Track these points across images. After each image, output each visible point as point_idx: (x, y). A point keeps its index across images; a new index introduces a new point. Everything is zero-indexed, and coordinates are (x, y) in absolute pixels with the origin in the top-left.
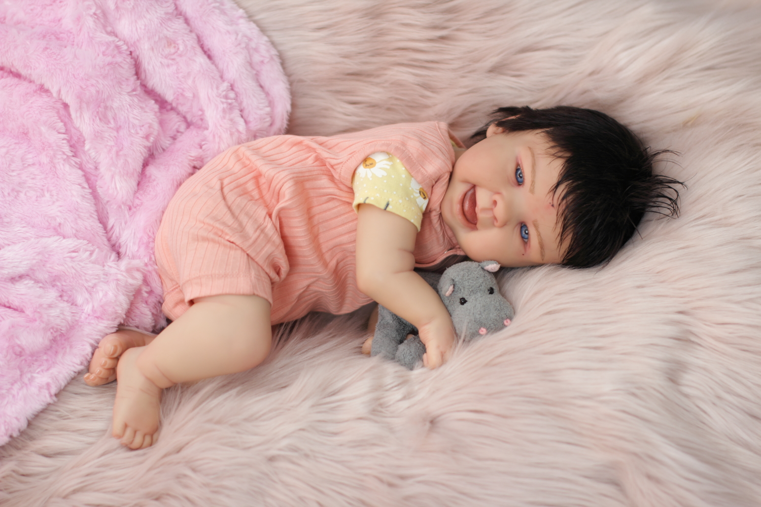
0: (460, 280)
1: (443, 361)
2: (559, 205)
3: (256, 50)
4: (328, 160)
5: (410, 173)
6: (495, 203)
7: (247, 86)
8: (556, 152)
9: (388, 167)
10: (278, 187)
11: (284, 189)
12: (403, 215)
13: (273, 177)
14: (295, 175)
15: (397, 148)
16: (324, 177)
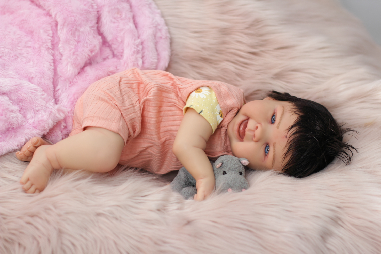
0: (226, 162)
1: (205, 198)
2: (290, 137)
3: (160, 30)
4: (178, 85)
5: (218, 101)
6: (257, 128)
7: (150, 45)
8: (296, 110)
9: (208, 94)
10: (149, 89)
11: (151, 90)
12: (208, 120)
13: (148, 84)
14: (159, 86)
15: (215, 87)
16: (173, 93)
